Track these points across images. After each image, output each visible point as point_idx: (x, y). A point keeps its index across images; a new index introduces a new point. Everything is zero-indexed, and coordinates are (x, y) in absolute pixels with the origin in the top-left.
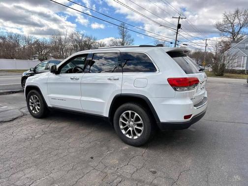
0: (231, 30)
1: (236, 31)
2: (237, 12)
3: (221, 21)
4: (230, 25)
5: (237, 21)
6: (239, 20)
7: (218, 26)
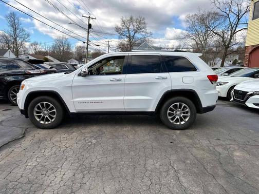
0: (128, 35)
1: (132, 35)
2: (131, 19)
3: (119, 25)
4: (126, 30)
5: (131, 27)
6: (133, 26)
7: (117, 29)
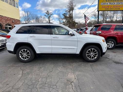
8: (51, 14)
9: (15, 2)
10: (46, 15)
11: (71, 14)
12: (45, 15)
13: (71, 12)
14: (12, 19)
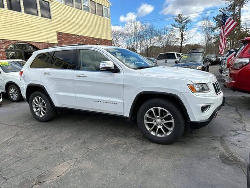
8: (187, 22)
9: (104, 7)
10: (176, 23)
11: (236, 15)
12: (172, 25)
13: (237, 8)
14: (96, 39)
